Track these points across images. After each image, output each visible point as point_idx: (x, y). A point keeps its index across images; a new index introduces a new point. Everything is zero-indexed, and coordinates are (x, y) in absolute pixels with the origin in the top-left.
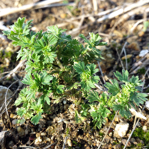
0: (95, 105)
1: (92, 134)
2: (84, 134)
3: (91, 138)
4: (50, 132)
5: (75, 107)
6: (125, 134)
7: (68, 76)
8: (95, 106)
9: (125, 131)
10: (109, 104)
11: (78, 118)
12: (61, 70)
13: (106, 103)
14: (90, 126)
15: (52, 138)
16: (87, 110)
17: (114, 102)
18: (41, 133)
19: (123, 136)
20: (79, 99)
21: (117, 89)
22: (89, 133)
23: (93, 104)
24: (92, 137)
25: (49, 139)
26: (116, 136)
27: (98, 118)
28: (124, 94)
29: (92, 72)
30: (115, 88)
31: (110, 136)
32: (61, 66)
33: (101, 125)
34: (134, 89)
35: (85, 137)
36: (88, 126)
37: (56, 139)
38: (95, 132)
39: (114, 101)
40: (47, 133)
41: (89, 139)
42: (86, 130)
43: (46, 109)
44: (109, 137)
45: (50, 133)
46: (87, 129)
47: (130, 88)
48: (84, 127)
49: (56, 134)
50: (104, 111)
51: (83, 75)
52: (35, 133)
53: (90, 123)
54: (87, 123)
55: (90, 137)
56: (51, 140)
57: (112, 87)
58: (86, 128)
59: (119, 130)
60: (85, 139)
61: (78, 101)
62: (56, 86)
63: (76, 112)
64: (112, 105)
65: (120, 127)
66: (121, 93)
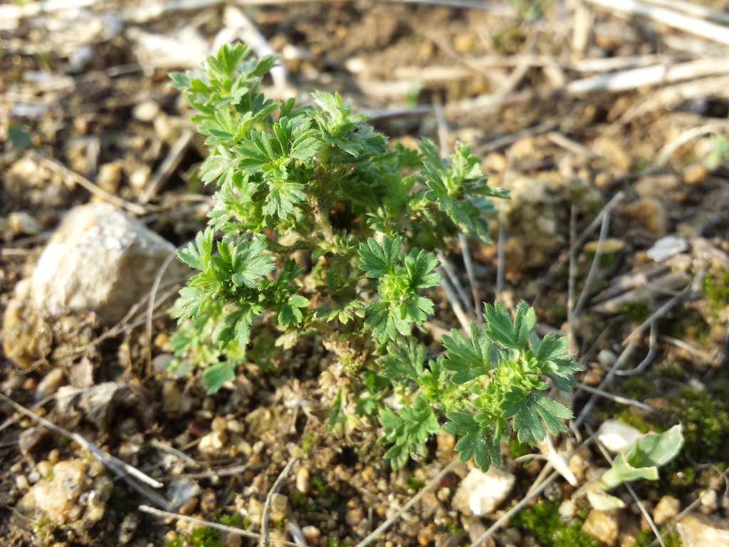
0: (407, 389)
1: (382, 474)
2: (358, 467)
3: (376, 485)
4: (258, 425)
5: (343, 375)
6: (490, 508)
8: (407, 394)
9: (495, 498)
10: (447, 402)
11: (340, 415)
12: (323, 246)
13: (437, 394)
15: (258, 446)
16: (379, 396)
17: (465, 401)
18: (228, 421)
19: (481, 512)
20: (361, 354)
21: (481, 360)
22: (375, 469)
24: (382, 485)
25: (245, 447)
26: (460, 506)
28: (499, 386)
29: (416, 281)
30: (474, 356)
31: (438, 499)
34: (536, 379)
35: (357, 476)
37: (269, 451)
39: (466, 396)
40: (247, 426)
41: (368, 486)
42: (368, 457)
45: (255, 429)
47: (524, 374)
49: (272, 438)
50: (424, 418)
51: (386, 282)
52: (208, 415)
55: (372, 480)
56: (252, 453)
57: (467, 351)
59: (473, 488)
60: (356, 482)
61: (354, 358)
62: (287, 295)
63: (340, 391)
64: (455, 407)
65: (481, 481)
66: (491, 380)
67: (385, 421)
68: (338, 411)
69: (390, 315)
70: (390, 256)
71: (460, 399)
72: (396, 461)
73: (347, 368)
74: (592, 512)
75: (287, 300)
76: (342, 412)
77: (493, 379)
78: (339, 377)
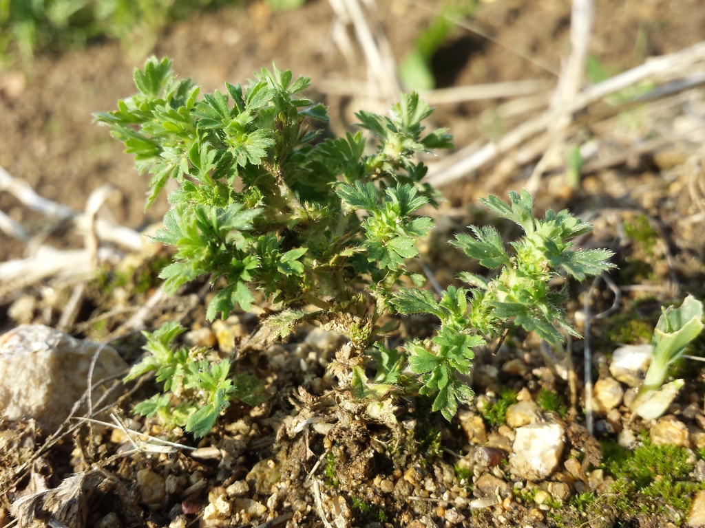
0: (425, 342)
1: (426, 472)
2: (397, 473)
3: (423, 487)
4: (263, 479)
5: (353, 354)
6: (553, 462)
8: (427, 344)
9: (554, 447)
10: (477, 320)
12: (294, 218)
14: (417, 437)
15: (271, 502)
18: (226, 487)
19: (546, 469)
20: (366, 322)
21: (497, 252)
22: (416, 469)
23: (418, 340)
24: (430, 485)
25: (258, 508)
26: (523, 472)
27: (439, 376)
30: (490, 249)
32: (295, 204)
33: (454, 406)
35: (400, 483)
36: (408, 438)
40: (251, 484)
41: (415, 491)
42: (404, 458)
43: (245, 390)
45: (262, 485)
46: (406, 452)
48: (392, 446)
54: (404, 430)
55: (419, 482)
56: (267, 511)
58: (402, 446)
62: (278, 255)
63: (357, 374)
65: (532, 436)
66: (515, 267)
68: (362, 389)
69: (389, 249)
70: (368, 196)
73: (357, 338)
76: (367, 387)
77: (517, 266)
78: (349, 358)
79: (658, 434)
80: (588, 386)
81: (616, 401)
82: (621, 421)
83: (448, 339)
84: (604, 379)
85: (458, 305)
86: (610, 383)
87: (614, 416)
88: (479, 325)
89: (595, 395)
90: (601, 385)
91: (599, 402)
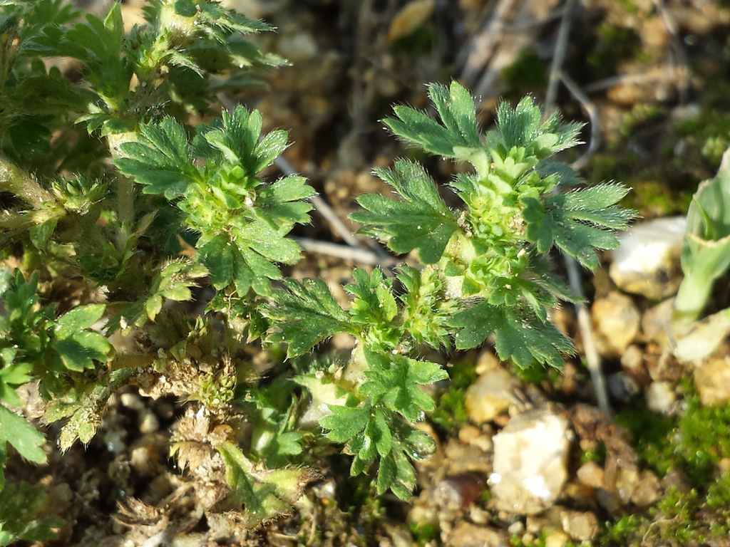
0: (332, 368)
5: (213, 424)
6: (562, 475)
7: (100, 238)
8: (338, 374)
9: (558, 453)
10: (420, 326)
11: (256, 488)
12: (41, 218)
13: (395, 330)
14: (342, 506)
16: (289, 419)
17: (444, 306)
19: (552, 490)
20: (222, 366)
21: (435, 214)
23: (317, 368)
26: (518, 507)
27: (376, 437)
28: (488, 232)
29: (249, 163)
30: (421, 213)
31: (479, 525)
32: (30, 190)
33: (408, 472)
34: (537, 179)
36: (328, 512)
38: (385, 535)
39: (441, 295)
43: (18, 515)
44: (474, 529)
46: (330, 535)
47: (514, 183)
48: (306, 533)
50: (403, 377)
51: (196, 202)
53: (337, 490)
54: (316, 501)
57: (405, 213)
58: (322, 528)
59: (517, 464)
61: (216, 379)
62: (48, 325)
63: (226, 453)
64: (435, 326)
65: (521, 445)
66: (469, 234)
67: (341, 433)
68: (248, 486)
69: (242, 247)
70: (175, 151)
71: (435, 308)
72: (399, 486)
73: (216, 401)
74: (696, 374)
75: (51, 333)
76: (256, 480)
77: (471, 230)
78: (208, 433)
79: (710, 384)
80: (583, 317)
81: (632, 333)
82: (644, 364)
83: (383, 381)
84: (605, 296)
85: (380, 306)
86: (615, 303)
87: (632, 359)
88: (424, 335)
89: (595, 326)
90: (601, 307)
91: (604, 338)
